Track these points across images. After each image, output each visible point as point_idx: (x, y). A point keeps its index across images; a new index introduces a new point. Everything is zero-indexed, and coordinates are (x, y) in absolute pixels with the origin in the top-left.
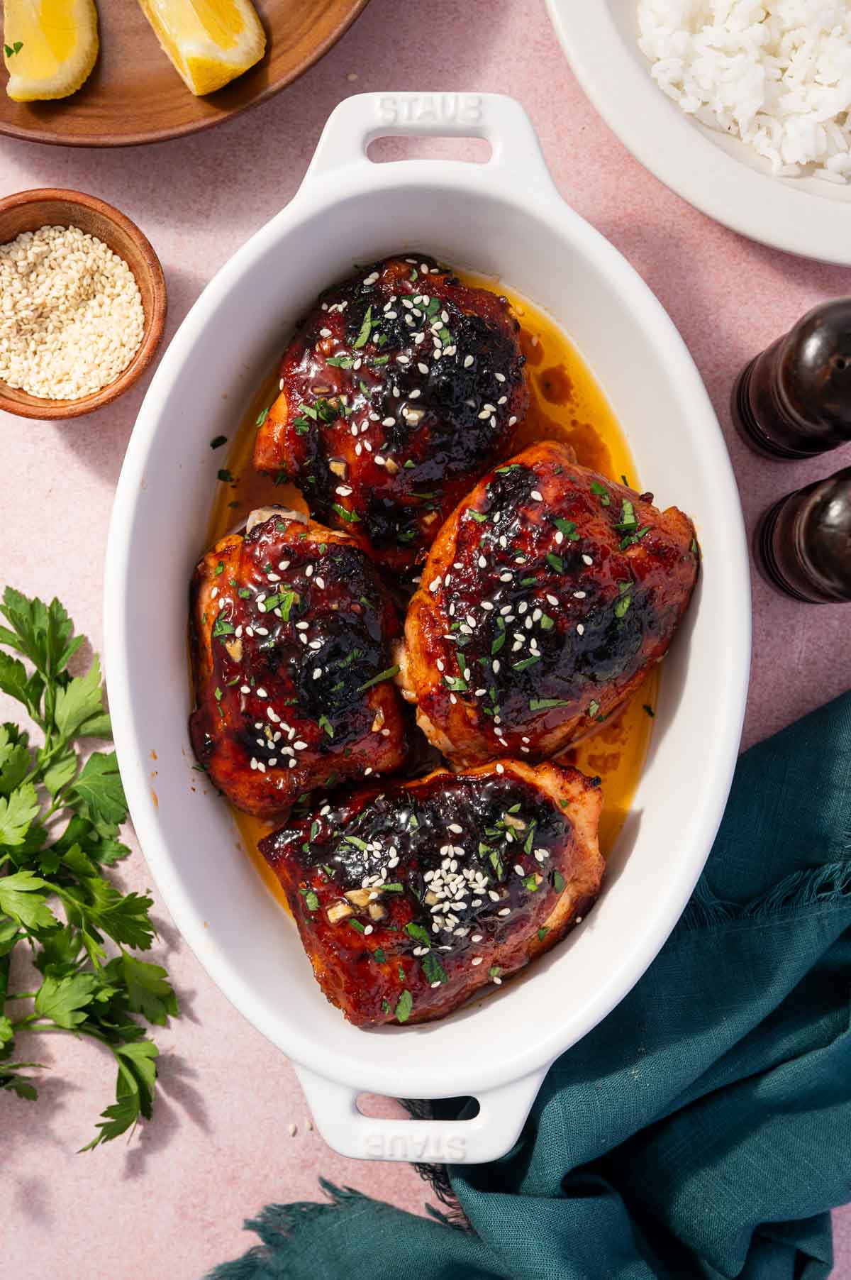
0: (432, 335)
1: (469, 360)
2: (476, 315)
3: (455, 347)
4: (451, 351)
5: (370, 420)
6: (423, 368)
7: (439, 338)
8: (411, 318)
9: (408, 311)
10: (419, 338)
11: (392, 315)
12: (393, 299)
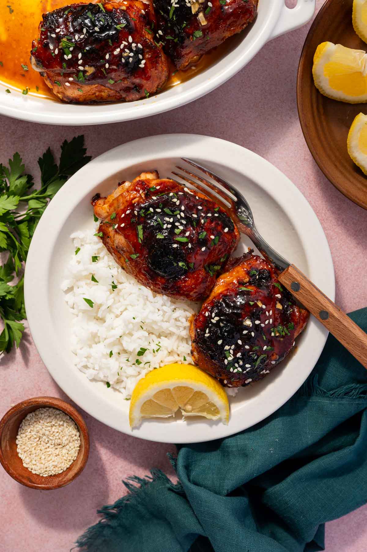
0: (233, 355)
1: (220, 342)
2: (213, 361)
3: (225, 349)
4: (227, 347)
5: (265, 324)
6: (240, 342)
7: (230, 353)
8: (240, 363)
9: (240, 366)
10: (239, 355)
11: (247, 366)
12: (245, 372)
